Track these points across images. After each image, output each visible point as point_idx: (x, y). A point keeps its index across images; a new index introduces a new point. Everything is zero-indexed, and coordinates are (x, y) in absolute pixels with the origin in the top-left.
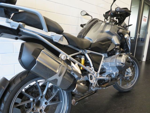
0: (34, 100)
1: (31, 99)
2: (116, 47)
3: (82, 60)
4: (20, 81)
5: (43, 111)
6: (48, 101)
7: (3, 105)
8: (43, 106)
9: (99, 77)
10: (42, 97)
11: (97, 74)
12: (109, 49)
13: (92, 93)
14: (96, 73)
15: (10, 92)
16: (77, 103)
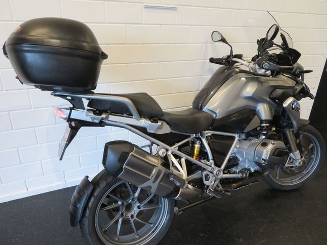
0: (123, 204)
1: (120, 203)
2: (263, 125)
3: (196, 148)
4: (105, 185)
5: (135, 217)
6: (142, 205)
7: (88, 211)
8: (135, 210)
9: (222, 175)
10: (133, 200)
11: (219, 171)
12: (249, 128)
13: (208, 199)
14: (217, 169)
15: (95, 197)
16: (181, 212)
